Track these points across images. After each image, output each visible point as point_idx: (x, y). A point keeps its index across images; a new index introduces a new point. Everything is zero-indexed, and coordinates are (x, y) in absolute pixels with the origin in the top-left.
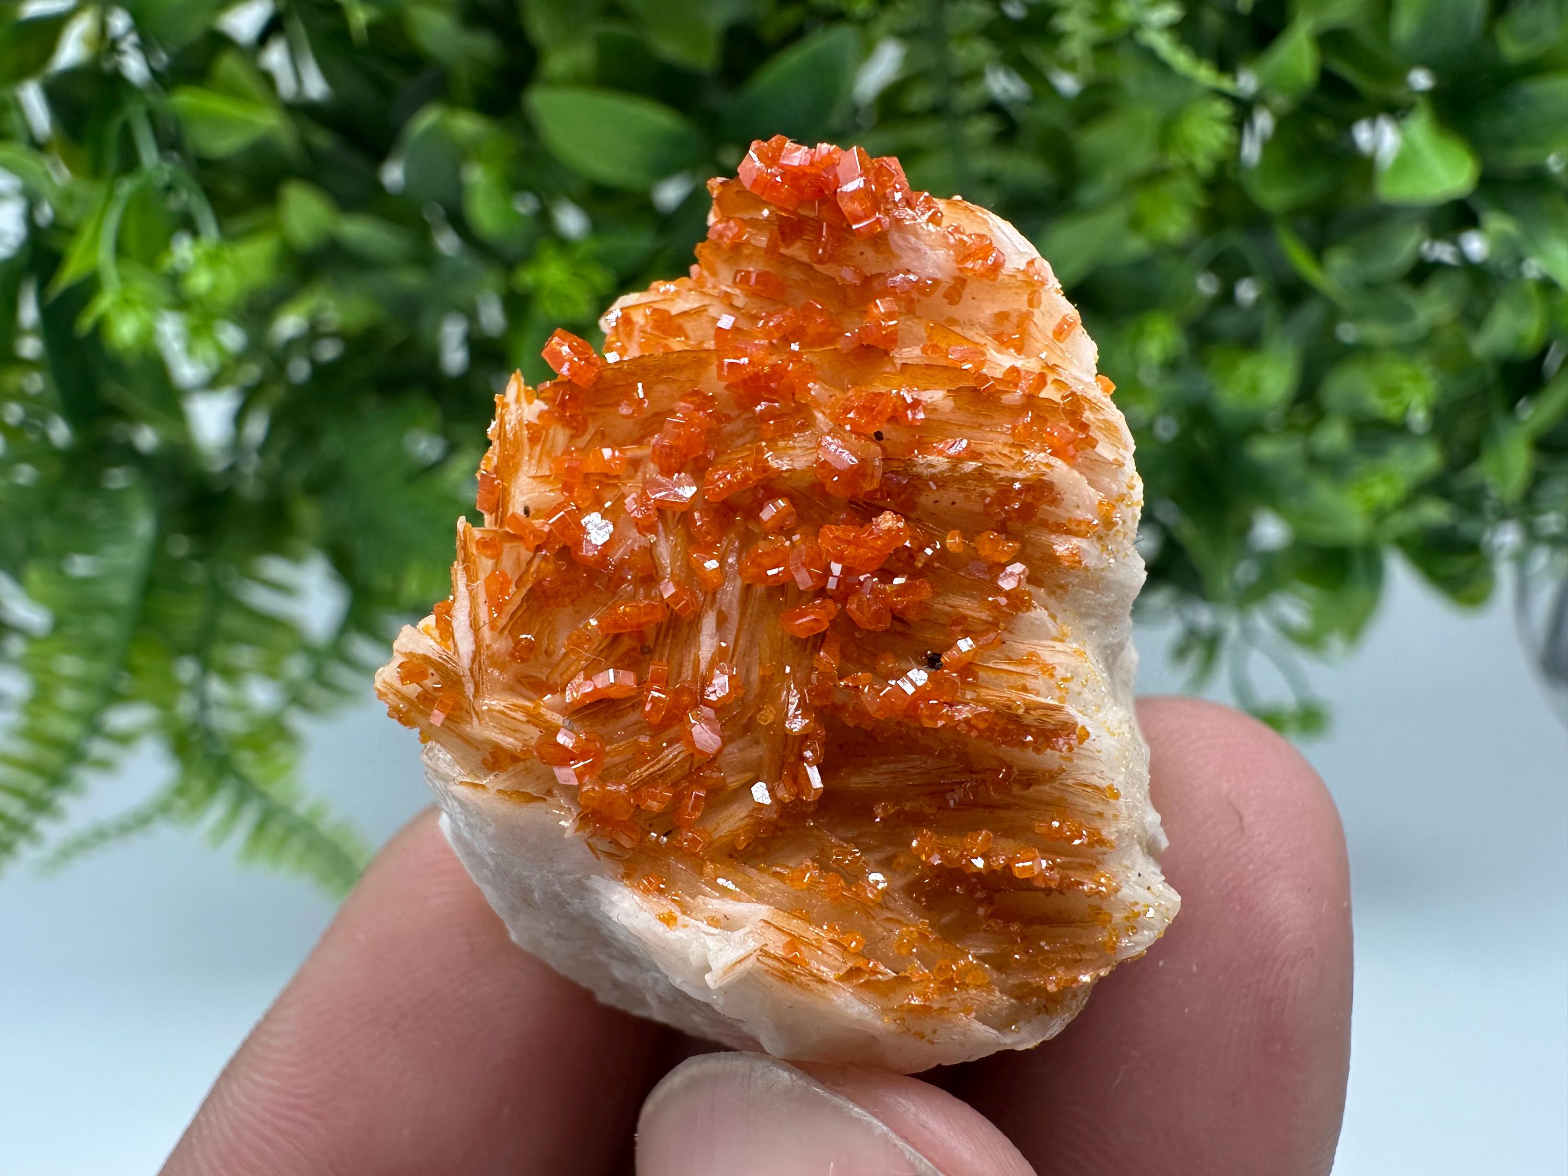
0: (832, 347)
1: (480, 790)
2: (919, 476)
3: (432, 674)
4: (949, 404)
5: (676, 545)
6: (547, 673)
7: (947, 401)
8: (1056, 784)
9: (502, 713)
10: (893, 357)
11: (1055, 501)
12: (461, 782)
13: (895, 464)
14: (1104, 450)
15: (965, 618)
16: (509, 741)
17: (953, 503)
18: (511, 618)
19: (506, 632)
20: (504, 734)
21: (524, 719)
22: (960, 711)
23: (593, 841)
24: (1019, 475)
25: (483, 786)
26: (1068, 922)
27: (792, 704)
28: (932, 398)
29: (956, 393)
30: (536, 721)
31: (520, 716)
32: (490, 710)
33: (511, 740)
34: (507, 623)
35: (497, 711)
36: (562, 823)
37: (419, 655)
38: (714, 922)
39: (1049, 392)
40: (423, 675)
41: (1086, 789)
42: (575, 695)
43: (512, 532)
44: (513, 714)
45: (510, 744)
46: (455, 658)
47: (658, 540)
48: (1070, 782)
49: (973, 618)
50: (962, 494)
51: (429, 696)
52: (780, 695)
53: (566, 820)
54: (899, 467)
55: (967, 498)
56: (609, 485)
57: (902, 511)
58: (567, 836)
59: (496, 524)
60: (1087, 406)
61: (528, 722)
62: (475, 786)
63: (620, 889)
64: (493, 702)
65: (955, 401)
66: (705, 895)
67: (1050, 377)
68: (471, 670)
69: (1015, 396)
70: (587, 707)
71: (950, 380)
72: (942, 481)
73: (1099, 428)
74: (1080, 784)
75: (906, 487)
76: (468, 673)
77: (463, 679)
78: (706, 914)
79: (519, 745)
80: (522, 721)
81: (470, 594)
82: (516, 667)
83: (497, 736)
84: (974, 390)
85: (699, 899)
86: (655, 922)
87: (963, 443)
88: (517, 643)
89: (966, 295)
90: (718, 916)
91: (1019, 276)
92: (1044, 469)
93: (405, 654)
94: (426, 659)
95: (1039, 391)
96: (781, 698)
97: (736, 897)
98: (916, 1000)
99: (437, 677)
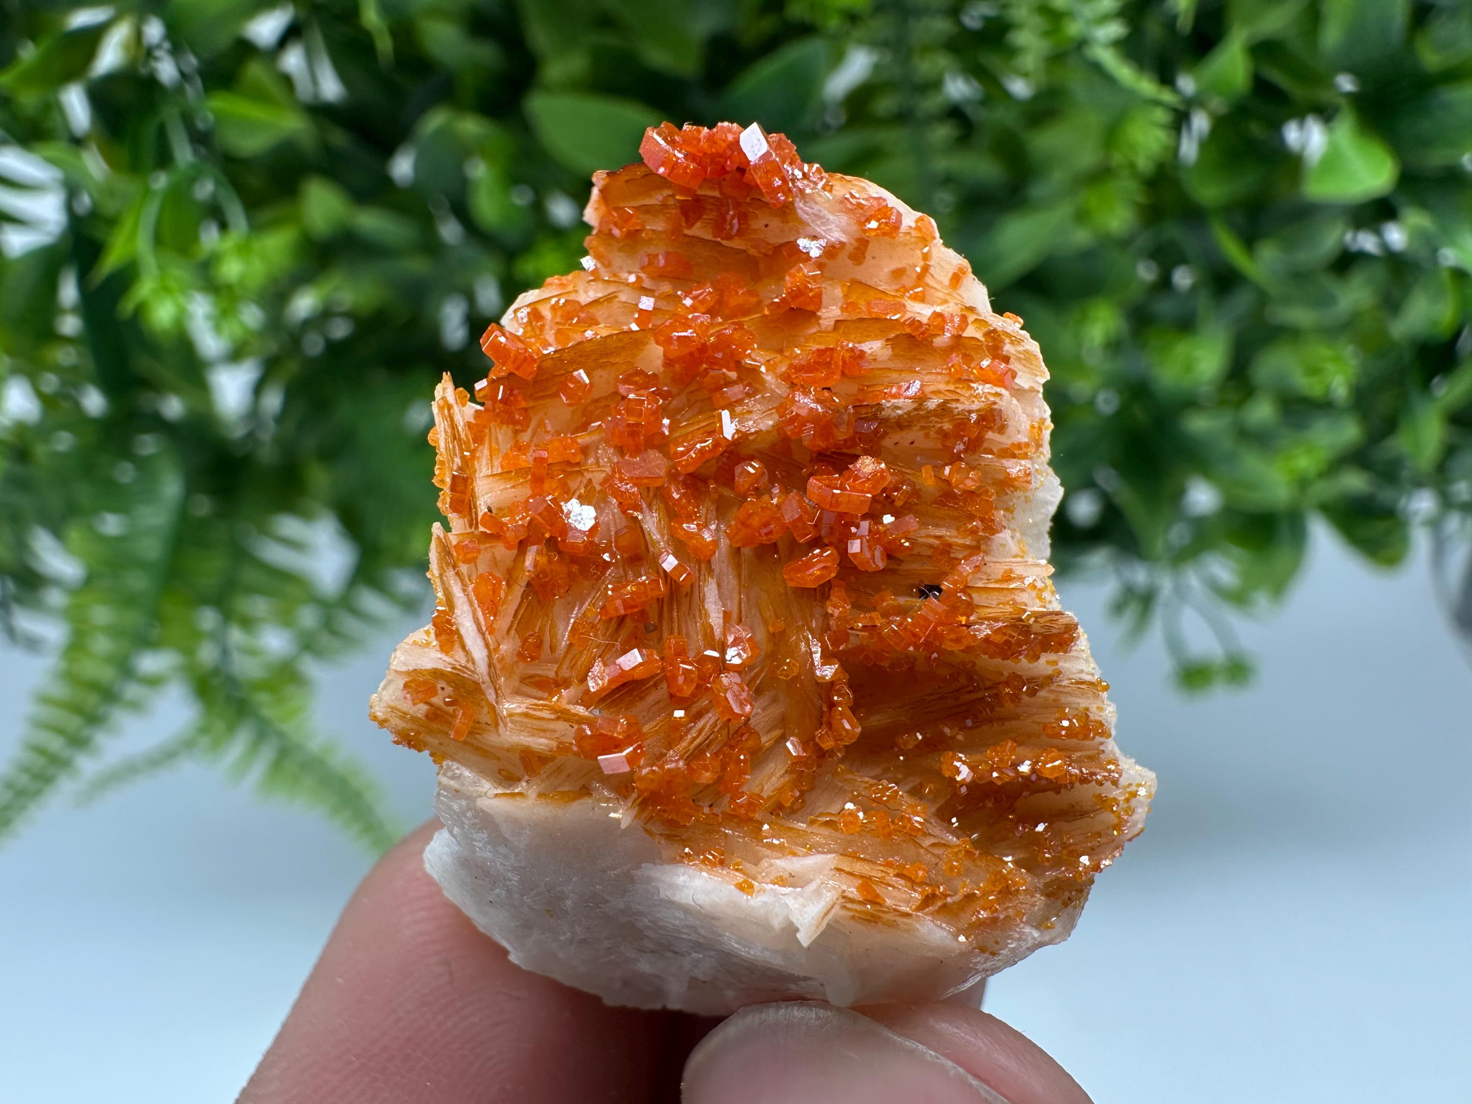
0: (759, 315)
1: (518, 798)
2: (886, 420)
3: (443, 689)
4: (888, 352)
5: (660, 521)
6: (555, 669)
7: (884, 351)
8: (1053, 687)
9: (526, 715)
10: (819, 318)
11: (1002, 429)
12: (496, 795)
13: (864, 411)
14: (1023, 381)
15: (950, 545)
16: (540, 743)
17: (912, 443)
18: (515, 615)
19: (513, 632)
20: (533, 735)
21: (553, 716)
22: (979, 630)
23: (648, 826)
24: (975, 407)
25: (520, 794)
26: (1083, 814)
27: (816, 653)
28: (872, 348)
29: (892, 342)
30: (566, 716)
31: (546, 714)
32: (511, 715)
33: (542, 741)
34: (512, 622)
35: (520, 714)
36: (612, 815)
37: (426, 670)
38: (781, 881)
39: (971, 332)
40: (432, 690)
41: (1080, 686)
42: (600, 682)
43: (488, 532)
44: (538, 713)
45: (541, 745)
46: (470, 665)
47: (644, 518)
48: (1065, 683)
49: (957, 545)
50: (922, 433)
51: (439, 712)
52: (797, 645)
53: (615, 811)
54: (867, 413)
55: (927, 435)
56: (571, 472)
57: (875, 453)
58: (623, 826)
59: (471, 526)
60: (1007, 341)
61: (558, 718)
62: (513, 795)
63: (682, 870)
64: (511, 706)
65: (893, 349)
66: (768, 857)
67: (971, 318)
68: (489, 674)
69: (943, 340)
70: (613, 692)
71: (882, 331)
72: (902, 424)
73: (1019, 359)
74: (1077, 683)
75: (876, 431)
76: (487, 679)
77: (483, 686)
78: (772, 877)
79: (554, 744)
80: (549, 720)
81: (468, 599)
82: (523, 669)
83: (527, 739)
84: (910, 336)
85: (764, 863)
86: (737, 893)
87: (918, 384)
88: (525, 641)
89: (868, 255)
90: (786, 875)
91: (914, 233)
92: (992, 399)
93: (408, 673)
94: (437, 674)
95: (963, 330)
96: (803, 649)
97: (795, 854)
98: (983, 914)
99: (449, 690)
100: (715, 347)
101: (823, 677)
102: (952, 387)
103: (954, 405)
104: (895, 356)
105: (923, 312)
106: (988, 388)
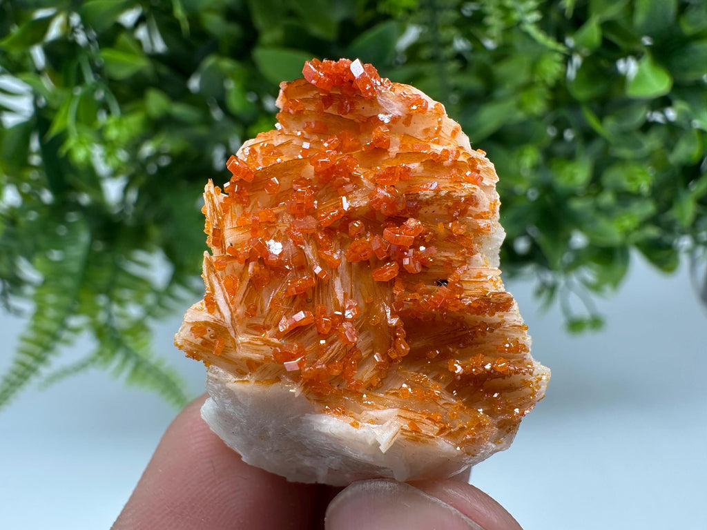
0: (360, 151)
1: (246, 383)
2: (421, 201)
3: (210, 330)
4: (422, 168)
5: (313, 249)
6: (263, 321)
7: (420, 167)
8: (501, 328)
9: (249, 343)
10: (389, 152)
11: (476, 205)
12: (235, 381)
13: (410, 196)
14: (486, 182)
15: (452, 261)
16: (256, 356)
17: (434, 212)
18: (244, 295)
19: (243, 303)
20: (252, 353)
21: (262, 344)
22: (466, 301)
23: (308, 395)
24: (463, 194)
25: (247, 381)
26: (517, 389)
27: (388, 312)
28: (414, 166)
29: (424, 164)
30: (269, 343)
31: (259, 343)
32: (242, 343)
33: (257, 355)
34: (242, 299)
35: (246, 343)
36: (291, 391)
37: (202, 322)
38: (372, 422)
39: (461, 158)
40: (204, 331)
41: (514, 328)
42: (285, 327)
43: (231, 255)
44: (255, 342)
46: (222, 319)
47: (306, 248)
48: (507, 326)
49: (455, 260)
50: (439, 207)
51: (208, 342)
52: (379, 310)
53: (292, 389)
54: (412, 198)
55: (441, 208)
56: (270, 227)
57: (415, 216)
58: (296, 396)
59: (222, 252)
60: (479, 163)
61: (265, 345)
62: (243, 381)
64: (242, 339)
65: (424, 167)
66: (365, 409)
67: (461, 152)
68: (231, 324)
69: (448, 162)
70: (291, 332)
71: (418, 158)
72: (428, 203)
73: (484, 172)
74: (513, 326)
75: (416, 207)
76: (231, 326)
77: (229, 330)
78: (367, 420)
79: (263, 357)
81: (221, 287)
82: (247, 321)
83: (250, 354)
84: (432, 160)
85: (364, 413)
86: (351, 427)
87: (436, 184)
88: (249, 308)
89: (412, 122)
90: (374, 419)
91: (434, 111)
92: (472, 191)
93: (193, 323)
94: (206, 323)
95: (458, 158)
96: (382, 311)
97: (378, 409)
98: (468, 437)
99: (212, 331)
100: (339, 166)
101: (391, 324)
102: (452, 185)
103: (453, 194)
104: (425, 170)
105: (438, 149)
106: (469, 185)
